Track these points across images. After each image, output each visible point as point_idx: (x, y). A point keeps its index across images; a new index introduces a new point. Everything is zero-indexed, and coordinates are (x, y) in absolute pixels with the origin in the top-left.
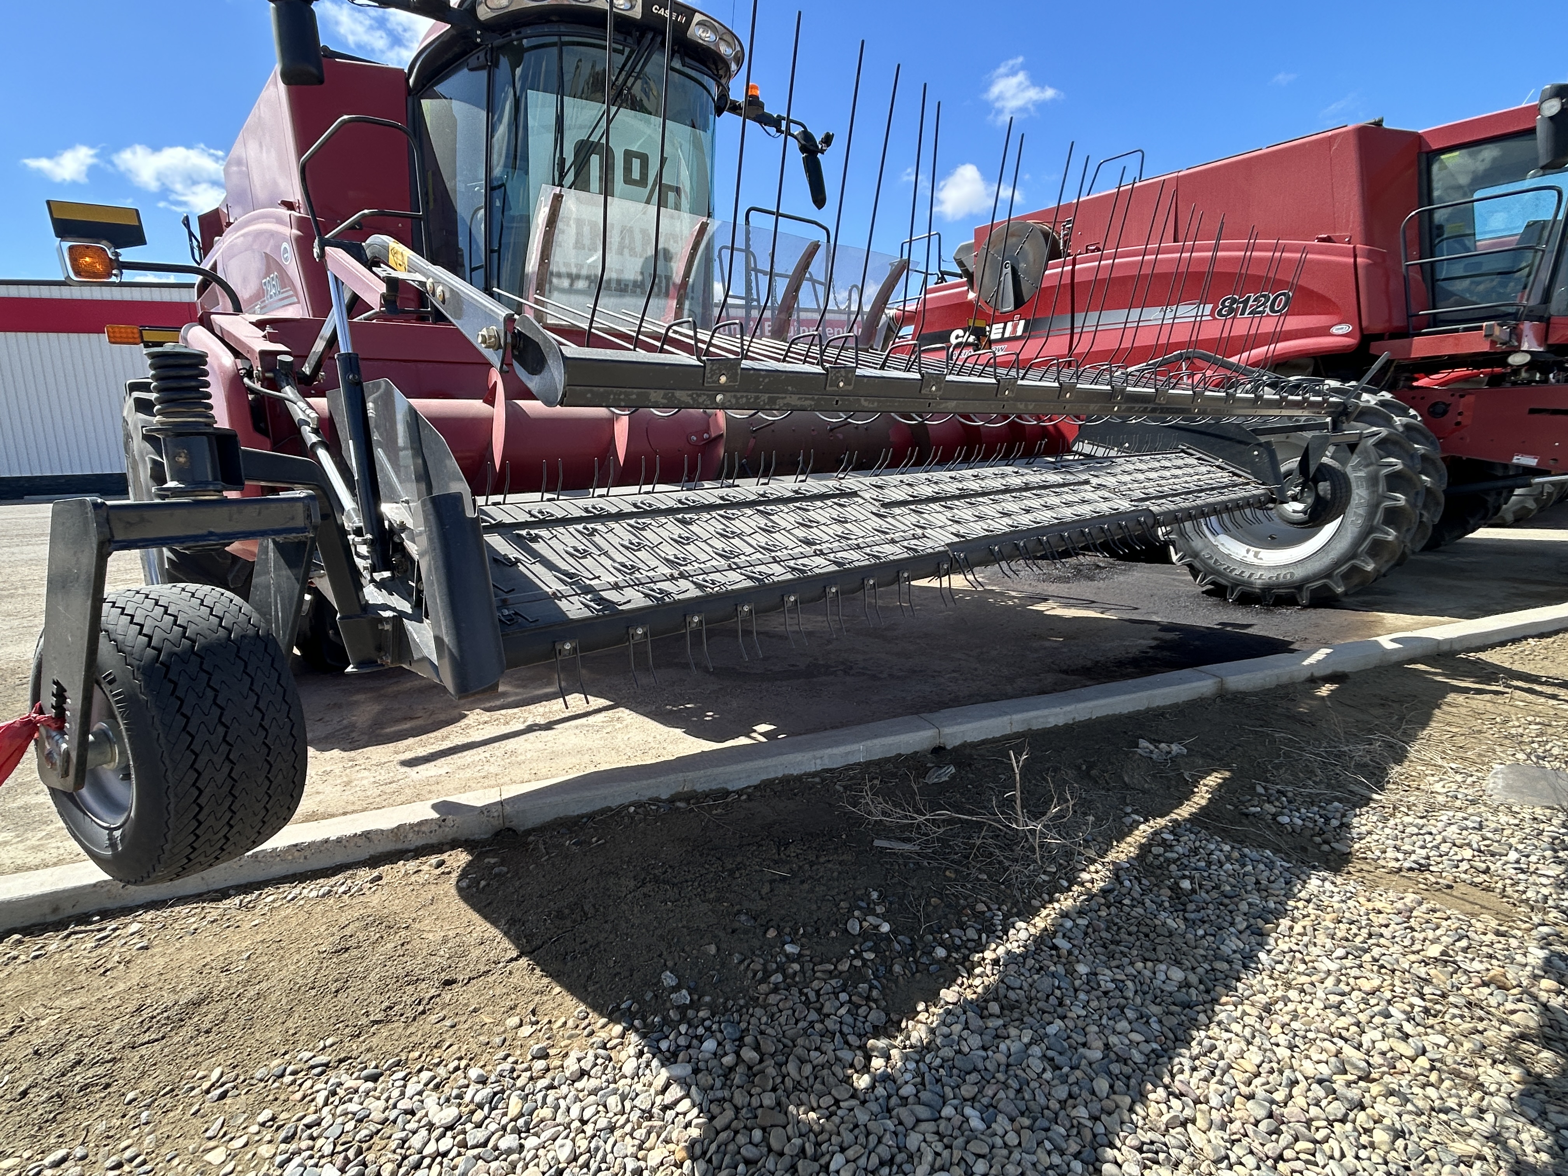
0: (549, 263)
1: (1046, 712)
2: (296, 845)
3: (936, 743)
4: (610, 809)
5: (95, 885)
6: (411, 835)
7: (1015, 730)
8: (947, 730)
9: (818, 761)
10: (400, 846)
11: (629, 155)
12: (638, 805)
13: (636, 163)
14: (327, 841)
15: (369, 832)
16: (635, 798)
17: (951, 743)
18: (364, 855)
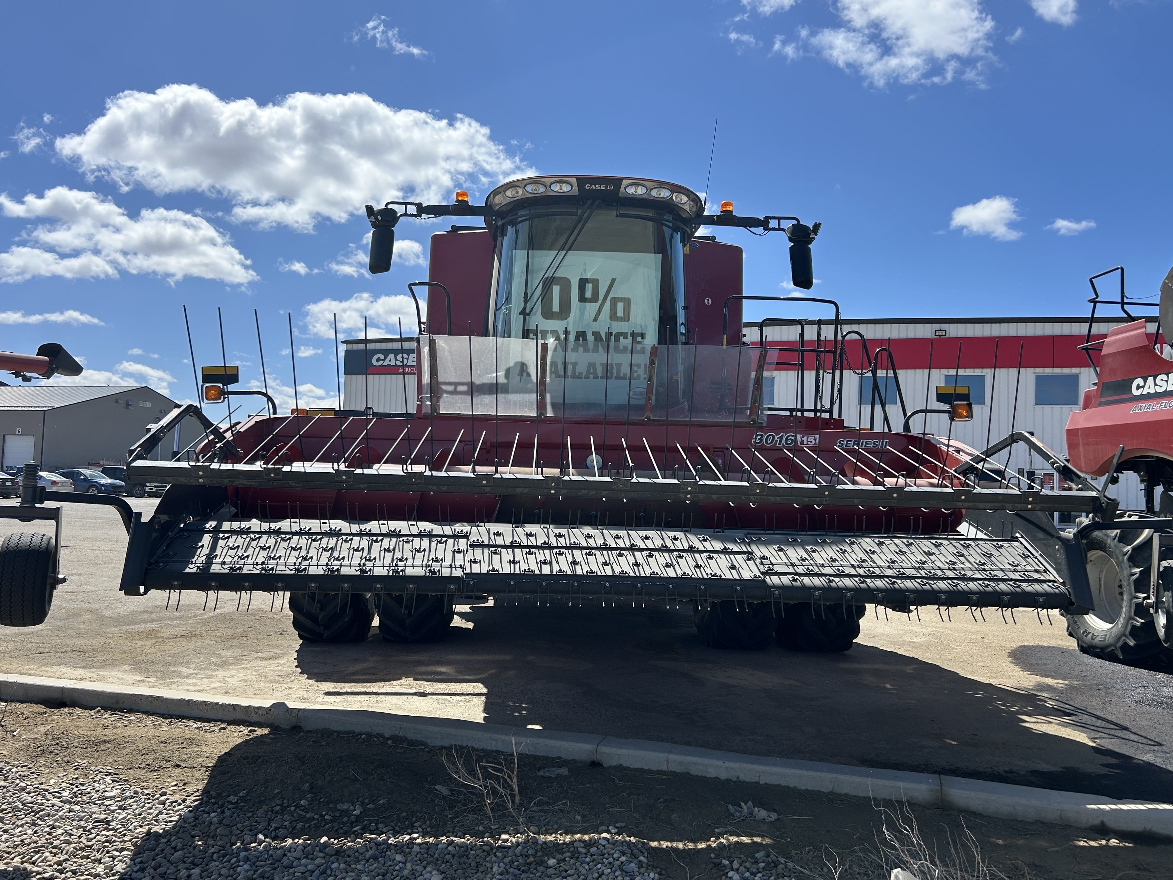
0: (437, 377)
1: (706, 761)
2: (205, 702)
3: (594, 757)
4: (354, 732)
5: (131, 695)
6: (253, 713)
7: (672, 769)
8: (604, 749)
9: (494, 743)
10: (246, 718)
11: (583, 282)
12: (368, 734)
13: (589, 287)
14: (217, 704)
15: (236, 705)
16: (368, 730)
17: (608, 762)
18: (231, 718)
